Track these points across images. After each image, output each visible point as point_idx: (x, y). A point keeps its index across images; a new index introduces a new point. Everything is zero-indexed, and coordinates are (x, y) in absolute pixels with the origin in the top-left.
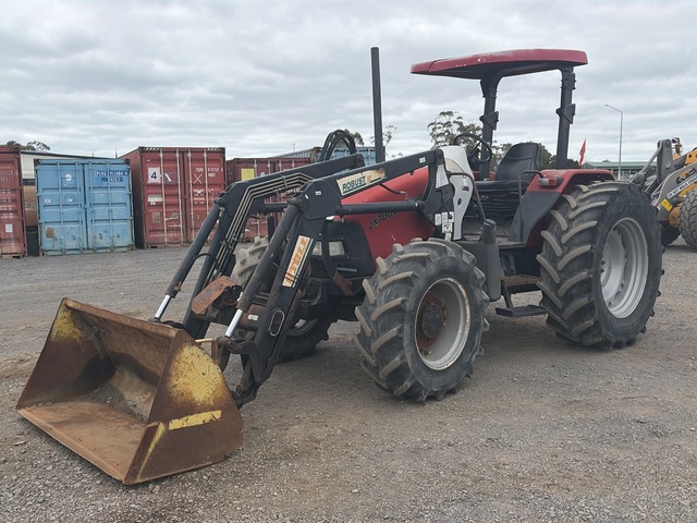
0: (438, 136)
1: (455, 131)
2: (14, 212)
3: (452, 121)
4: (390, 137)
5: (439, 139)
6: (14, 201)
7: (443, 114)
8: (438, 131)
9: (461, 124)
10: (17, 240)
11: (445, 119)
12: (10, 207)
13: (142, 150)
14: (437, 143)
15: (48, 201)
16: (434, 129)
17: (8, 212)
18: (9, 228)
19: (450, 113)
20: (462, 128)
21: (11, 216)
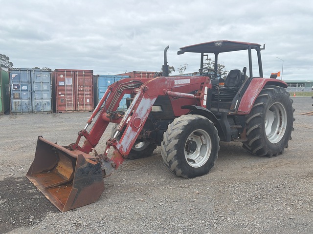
2: (90, 94)
6: (90, 90)
10: (91, 105)
12: (89, 93)
13: (135, 72)
15: (101, 91)
17: (88, 94)
18: (88, 101)
21: (89, 96)
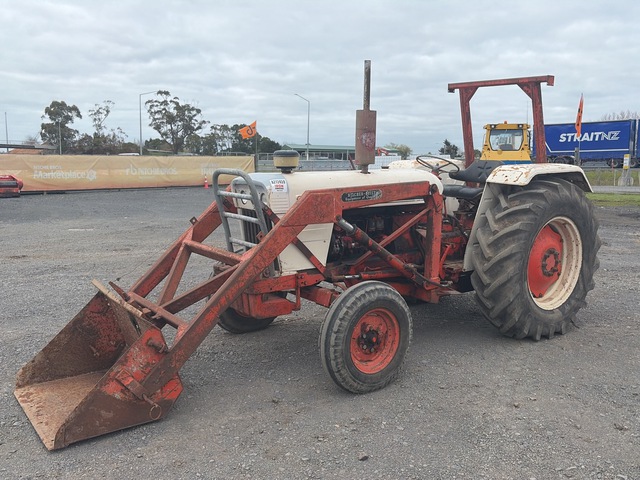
0: (155, 113)
1: (171, 108)
3: (168, 100)
4: (108, 112)
5: (157, 116)
7: (160, 92)
8: (156, 109)
9: (177, 104)
11: (161, 98)
14: (155, 119)
16: (151, 107)
19: (167, 93)
20: (178, 107)
